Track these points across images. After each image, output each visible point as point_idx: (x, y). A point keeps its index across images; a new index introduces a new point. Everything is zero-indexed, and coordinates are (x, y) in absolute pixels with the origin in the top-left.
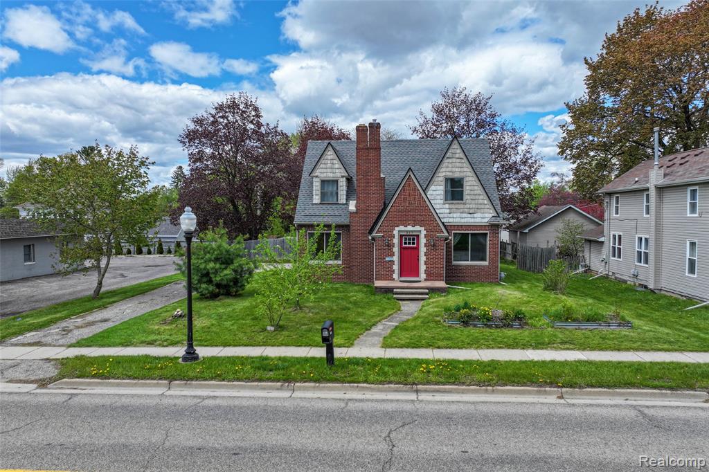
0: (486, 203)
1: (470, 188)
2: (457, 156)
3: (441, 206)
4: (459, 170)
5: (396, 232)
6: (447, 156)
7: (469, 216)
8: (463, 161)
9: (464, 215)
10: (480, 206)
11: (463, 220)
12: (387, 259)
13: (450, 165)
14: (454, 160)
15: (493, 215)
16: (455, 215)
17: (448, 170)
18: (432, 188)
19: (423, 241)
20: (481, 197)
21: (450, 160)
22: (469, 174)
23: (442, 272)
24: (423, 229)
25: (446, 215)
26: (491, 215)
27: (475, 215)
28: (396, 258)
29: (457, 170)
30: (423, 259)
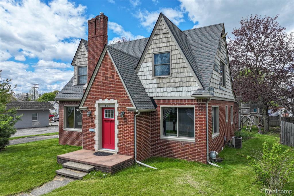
0: (191, 75)
1: (176, 61)
2: (164, 31)
3: (150, 81)
4: (166, 44)
5: (96, 105)
6: (155, 33)
7: (175, 89)
8: (169, 36)
9: (170, 89)
10: (185, 80)
11: (169, 95)
12: (91, 130)
13: (158, 42)
14: (161, 36)
15: (199, 87)
16: (162, 90)
17: (156, 46)
18: (144, 65)
19: (116, 113)
20: (186, 70)
21: (158, 37)
22: (174, 47)
23: (132, 147)
24: (116, 102)
25: (154, 90)
26: (196, 88)
27: (181, 89)
28: (96, 130)
29: (163, 45)
30: (117, 131)
